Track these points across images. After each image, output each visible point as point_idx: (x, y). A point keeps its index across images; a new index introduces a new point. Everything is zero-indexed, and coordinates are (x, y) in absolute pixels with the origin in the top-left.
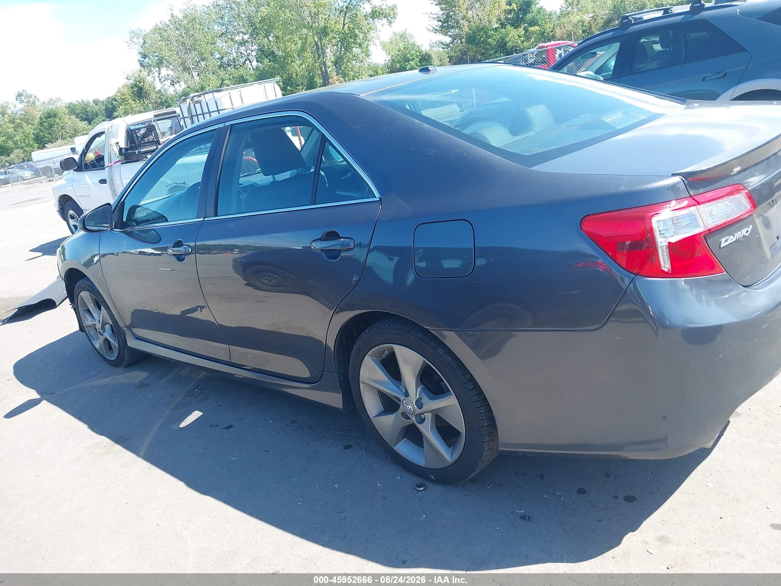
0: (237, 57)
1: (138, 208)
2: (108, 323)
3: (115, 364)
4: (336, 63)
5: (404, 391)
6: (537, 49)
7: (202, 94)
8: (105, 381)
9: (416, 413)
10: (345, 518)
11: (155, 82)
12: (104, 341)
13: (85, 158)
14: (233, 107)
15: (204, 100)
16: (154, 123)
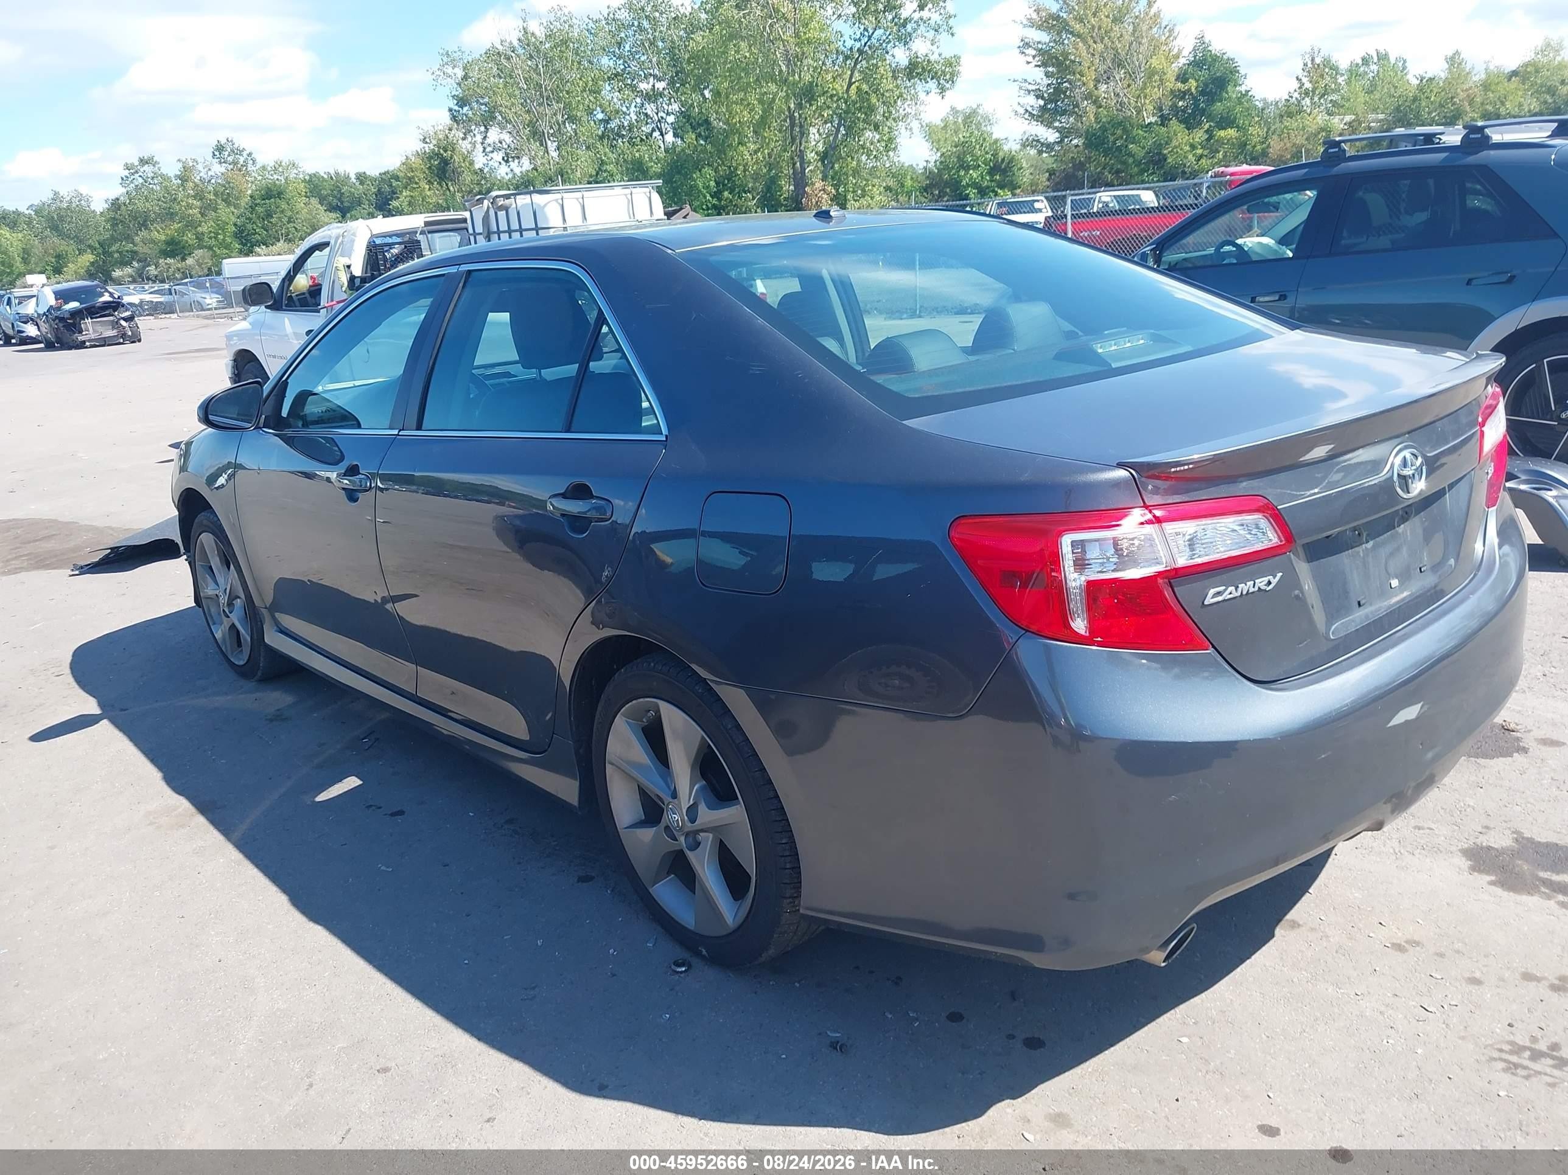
0: (637, 122)
1: (310, 397)
2: (239, 598)
3: (245, 672)
4: (824, 157)
5: (673, 788)
6: (1211, 177)
7: (512, 194)
8: (220, 701)
9: (686, 830)
10: (534, 997)
11: (473, 153)
12: (230, 628)
13: (289, 285)
14: (565, 226)
15: (514, 206)
16: (419, 237)
